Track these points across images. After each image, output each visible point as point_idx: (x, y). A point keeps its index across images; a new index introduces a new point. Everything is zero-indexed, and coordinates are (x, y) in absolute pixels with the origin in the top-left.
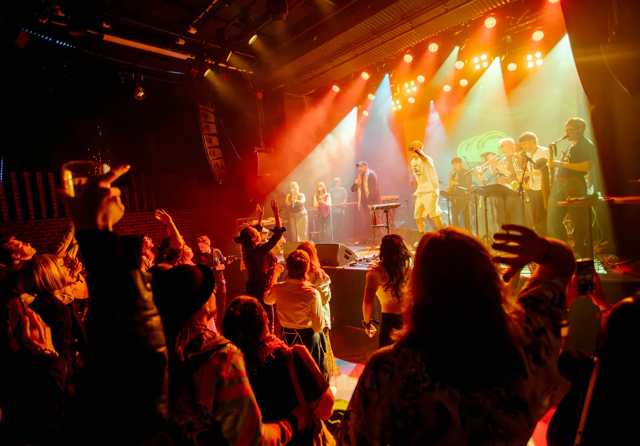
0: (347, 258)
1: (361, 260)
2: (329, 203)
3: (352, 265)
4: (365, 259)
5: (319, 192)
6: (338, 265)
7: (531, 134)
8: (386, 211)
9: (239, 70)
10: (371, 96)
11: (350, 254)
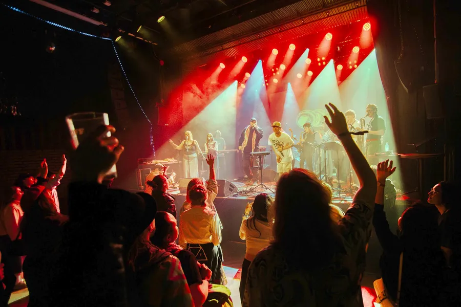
0: (231, 190)
1: (241, 192)
2: (216, 148)
3: (234, 196)
4: (244, 191)
5: (209, 141)
6: (224, 196)
7: (352, 111)
8: (260, 157)
9: (146, 41)
10: (247, 74)
11: (233, 188)
